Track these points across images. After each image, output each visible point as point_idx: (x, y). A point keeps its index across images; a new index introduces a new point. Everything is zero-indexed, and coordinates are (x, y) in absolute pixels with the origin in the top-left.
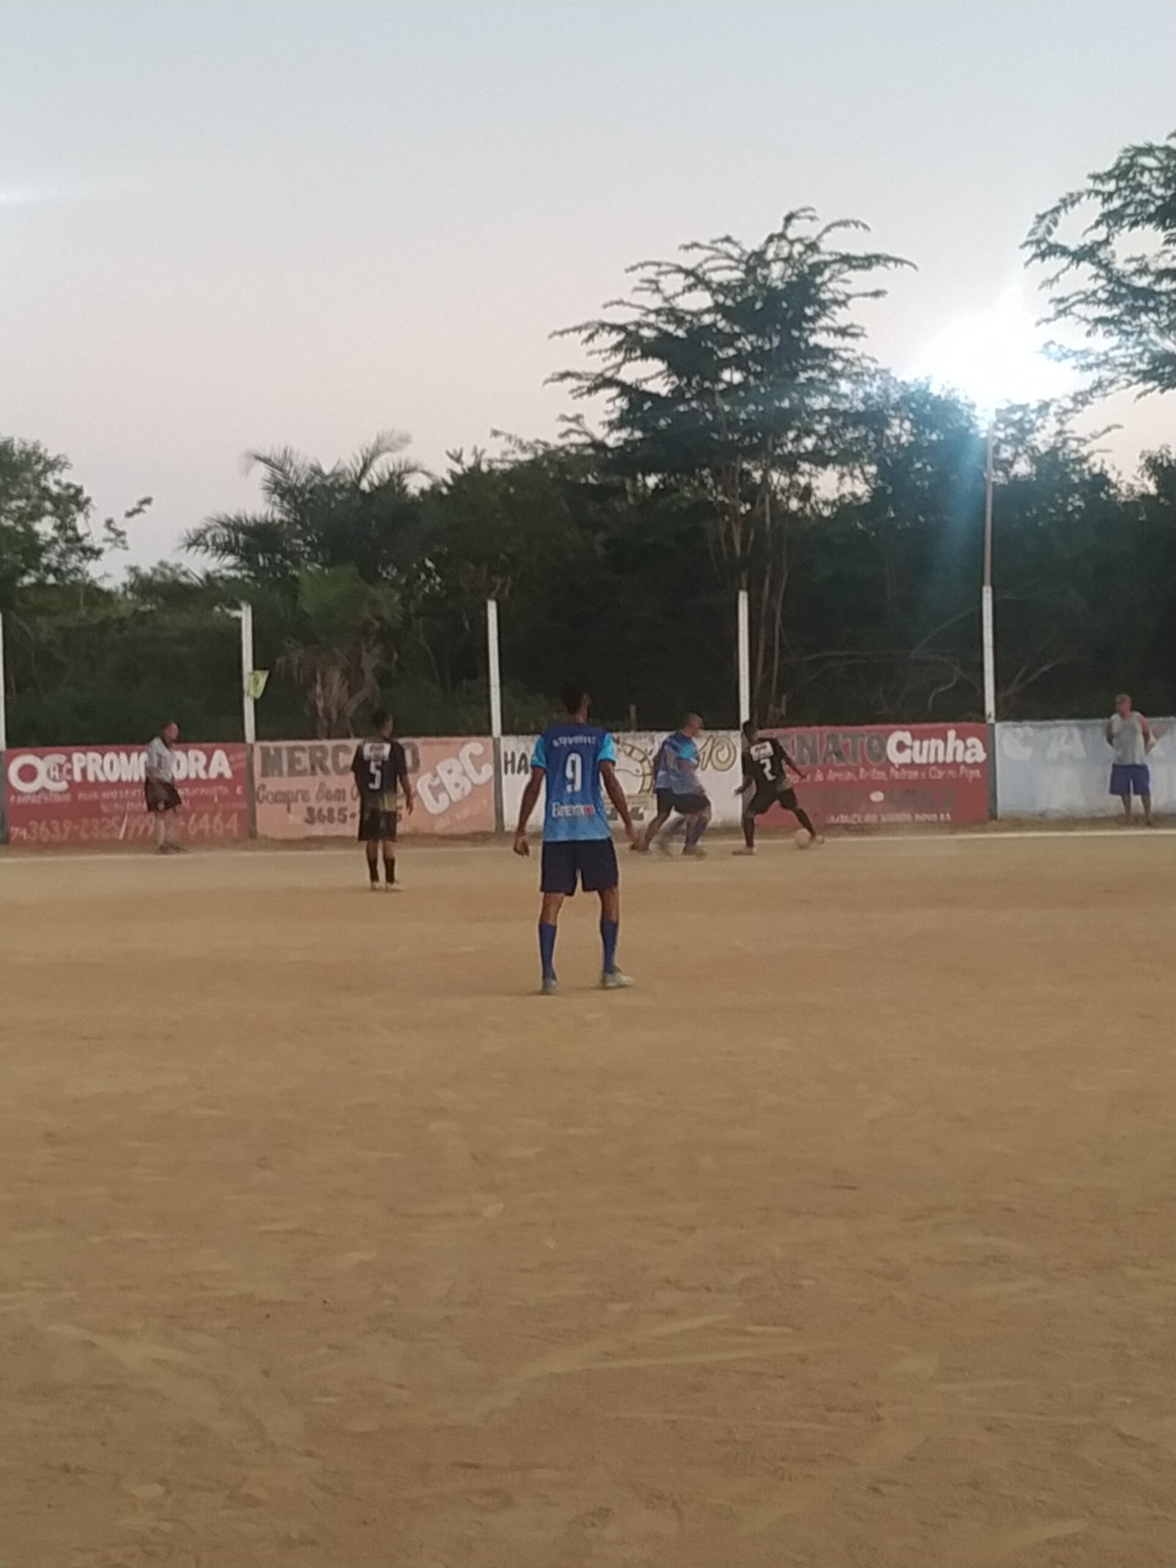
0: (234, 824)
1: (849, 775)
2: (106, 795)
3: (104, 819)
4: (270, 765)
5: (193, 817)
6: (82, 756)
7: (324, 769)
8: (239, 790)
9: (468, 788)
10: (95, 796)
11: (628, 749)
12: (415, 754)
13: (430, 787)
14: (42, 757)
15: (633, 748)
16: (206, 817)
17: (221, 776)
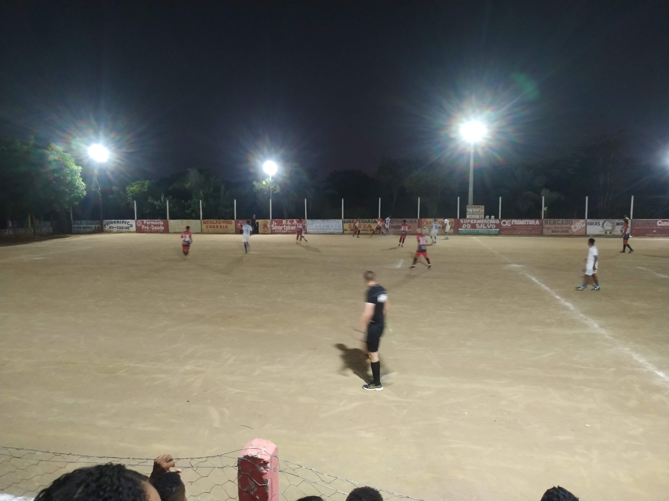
0: (539, 232)
1: (650, 228)
2: (517, 227)
3: (517, 231)
4: (546, 223)
5: (532, 231)
6: (514, 220)
7: (555, 224)
8: (540, 227)
9: (581, 228)
10: (515, 227)
11: (610, 222)
12: (572, 221)
13: (574, 227)
14: (507, 220)
15: (611, 222)
16: (534, 231)
17: (537, 224)
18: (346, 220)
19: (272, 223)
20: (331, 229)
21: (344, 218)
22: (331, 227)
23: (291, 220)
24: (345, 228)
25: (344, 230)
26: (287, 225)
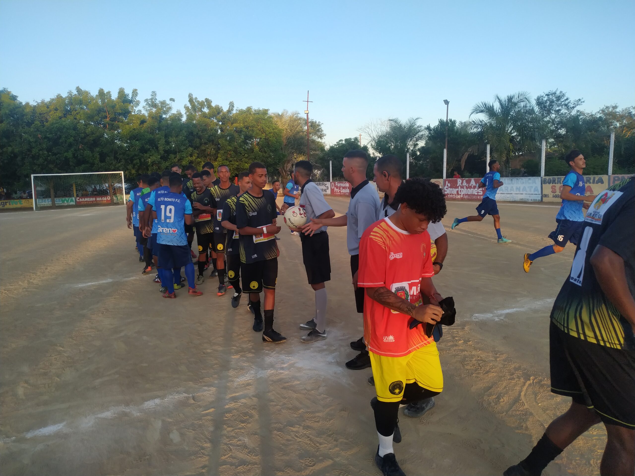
18: (547, 178)
19: (445, 184)
20: (522, 194)
21: (545, 175)
22: (523, 190)
23: (468, 179)
24: (545, 192)
25: (543, 196)
26: (462, 187)
